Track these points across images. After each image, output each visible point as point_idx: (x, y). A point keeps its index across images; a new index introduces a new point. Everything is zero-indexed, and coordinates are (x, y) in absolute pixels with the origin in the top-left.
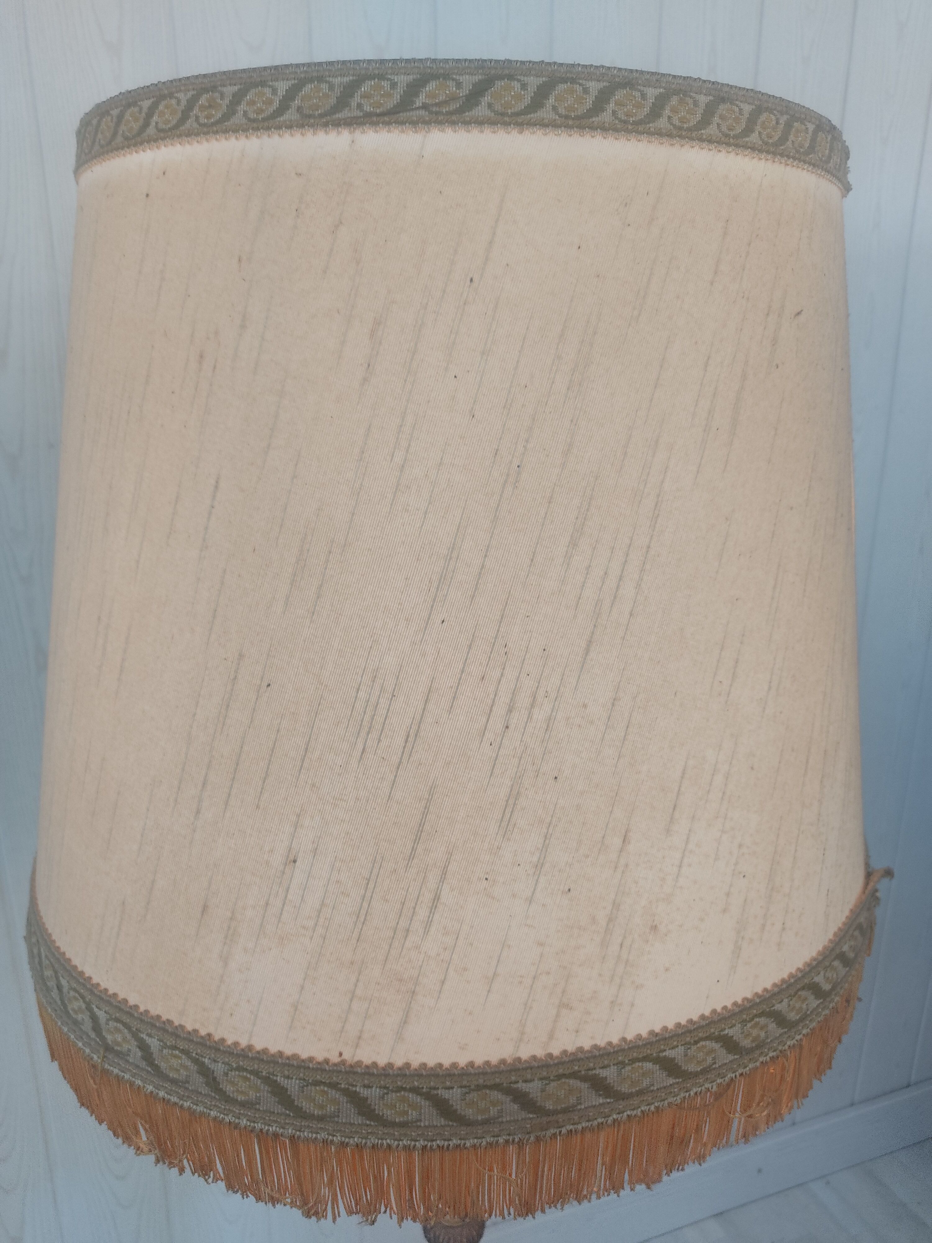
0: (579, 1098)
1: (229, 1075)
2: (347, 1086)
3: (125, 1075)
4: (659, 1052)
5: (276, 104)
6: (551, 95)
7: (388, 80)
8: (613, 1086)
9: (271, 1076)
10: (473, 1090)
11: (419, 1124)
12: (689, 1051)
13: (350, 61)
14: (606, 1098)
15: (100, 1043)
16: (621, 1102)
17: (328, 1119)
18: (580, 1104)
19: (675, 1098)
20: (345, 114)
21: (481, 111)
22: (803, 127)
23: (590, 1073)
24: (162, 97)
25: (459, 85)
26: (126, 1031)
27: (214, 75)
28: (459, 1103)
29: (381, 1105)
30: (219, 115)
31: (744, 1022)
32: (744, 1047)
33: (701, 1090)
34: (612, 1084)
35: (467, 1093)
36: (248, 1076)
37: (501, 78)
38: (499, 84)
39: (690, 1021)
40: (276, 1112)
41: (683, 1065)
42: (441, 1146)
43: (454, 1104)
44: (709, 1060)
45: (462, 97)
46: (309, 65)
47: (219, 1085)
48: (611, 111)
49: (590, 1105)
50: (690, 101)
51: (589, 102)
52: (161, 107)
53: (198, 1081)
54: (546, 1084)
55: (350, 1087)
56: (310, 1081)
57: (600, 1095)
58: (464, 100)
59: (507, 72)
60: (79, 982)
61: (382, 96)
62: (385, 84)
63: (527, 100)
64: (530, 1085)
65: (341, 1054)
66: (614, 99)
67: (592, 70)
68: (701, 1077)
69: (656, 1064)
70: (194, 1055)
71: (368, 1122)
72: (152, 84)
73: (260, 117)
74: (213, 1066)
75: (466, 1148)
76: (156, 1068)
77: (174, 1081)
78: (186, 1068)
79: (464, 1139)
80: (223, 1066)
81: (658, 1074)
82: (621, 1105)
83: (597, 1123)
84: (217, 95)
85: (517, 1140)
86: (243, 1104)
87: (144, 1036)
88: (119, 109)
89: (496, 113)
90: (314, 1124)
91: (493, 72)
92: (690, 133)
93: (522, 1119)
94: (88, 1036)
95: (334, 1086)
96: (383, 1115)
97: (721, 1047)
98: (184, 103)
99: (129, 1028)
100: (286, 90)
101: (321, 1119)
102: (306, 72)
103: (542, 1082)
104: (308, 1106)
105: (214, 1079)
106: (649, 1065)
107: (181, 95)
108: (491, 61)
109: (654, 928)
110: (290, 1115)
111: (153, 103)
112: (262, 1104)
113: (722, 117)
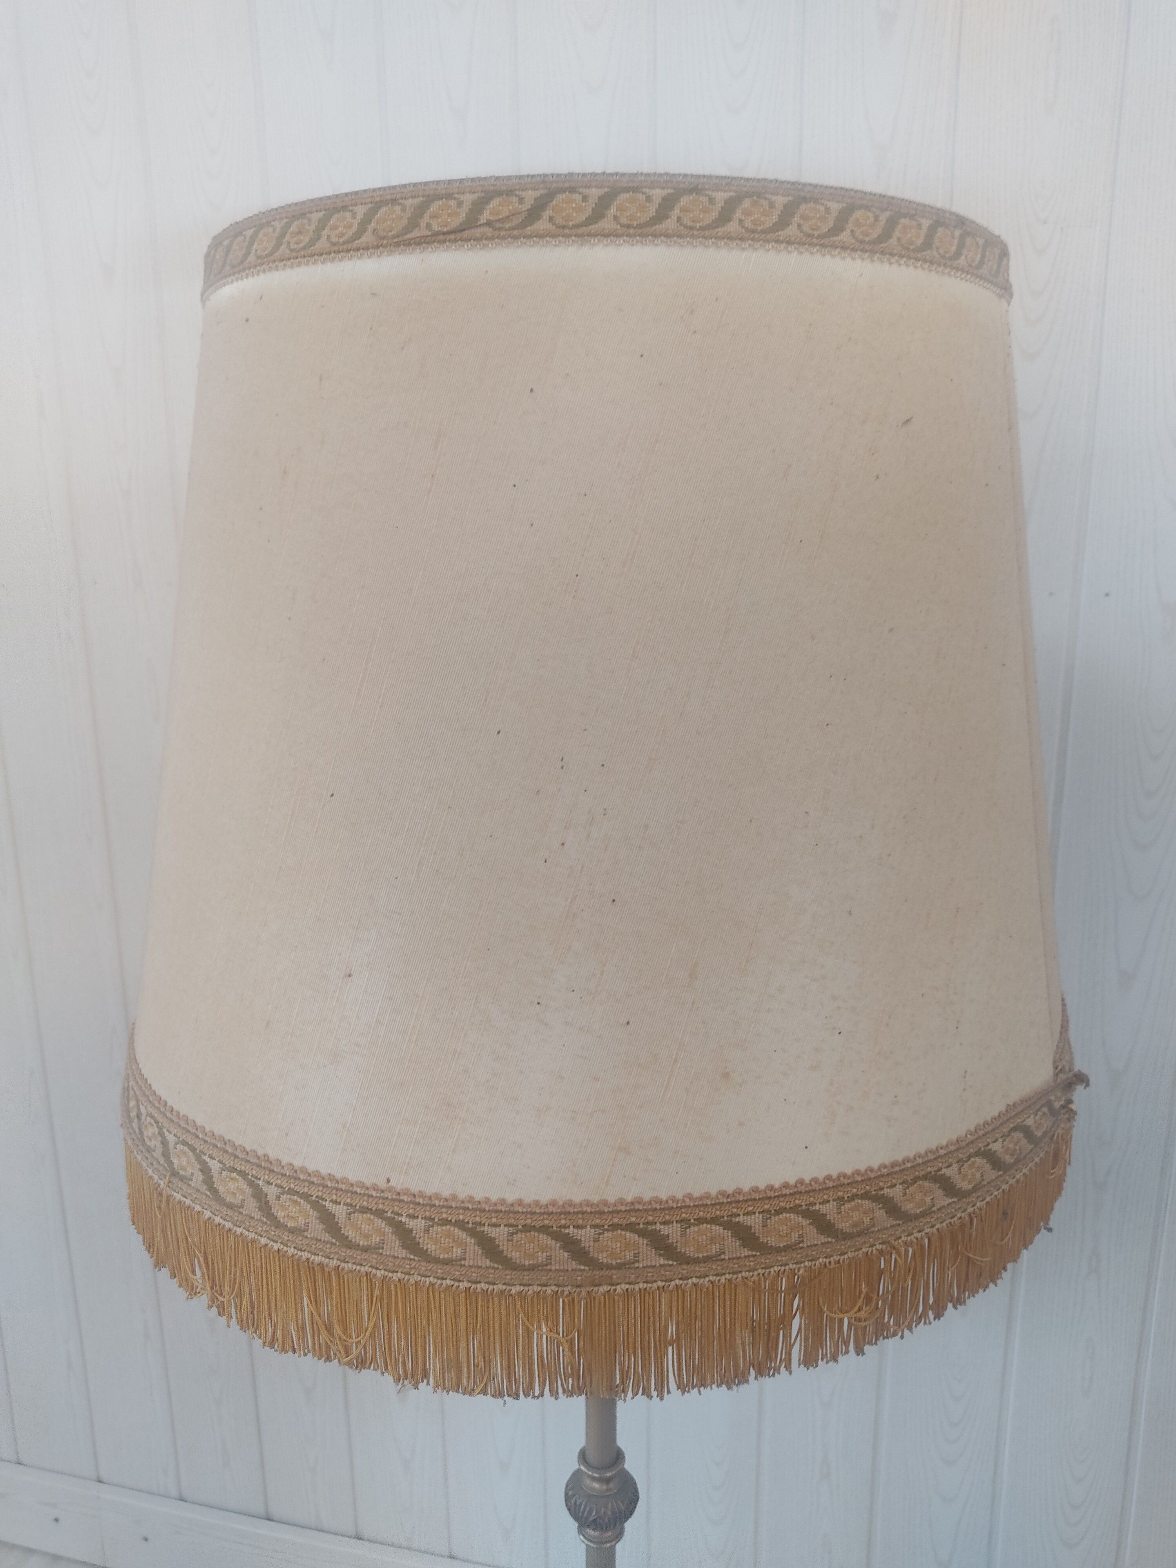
0: (636, 1255)
1: (281, 1199)
2: (393, 1216)
3: (187, 1200)
4: (732, 1215)
5: (355, 228)
6: (612, 206)
7: (455, 199)
8: (677, 1246)
9: (320, 1201)
10: (521, 1231)
11: (463, 1262)
12: (769, 1221)
13: (420, 183)
14: (668, 1259)
15: (168, 1168)
16: (685, 1267)
17: (373, 1250)
18: (638, 1261)
19: (751, 1274)
20: (416, 233)
21: (542, 225)
22: (914, 223)
23: (650, 1228)
24: (262, 226)
25: (521, 200)
26: (191, 1153)
27: (304, 202)
28: (505, 1243)
29: (426, 1238)
30: (307, 240)
31: (841, 1200)
32: (842, 1230)
33: (785, 1270)
34: (675, 1244)
35: (513, 1233)
36: (299, 1200)
37: (562, 191)
38: (560, 197)
39: (771, 1188)
40: (323, 1239)
41: (761, 1236)
42: (485, 1289)
43: (500, 1244)
44: (795, 1237)
45: (525, 211)
46: (384, 189)
47: (271, 1210)
48: (676, 218)
49: (649, 1264)
50: (765, 203)
51: (652, 210)
52: (260, 235)
53: (251, 1205)
54: (600, 1234)
55: (396, 1217)
56: (357, 1208)
57: (660, 1255)
58: (527, 215)
59: (567, 185)
60: (155, 1106)
61: (449, 215)
62: (453, 203)
63: (588, 212)
64: (582, 1232)
65: (388, 1181)
66: (679, 205)
67: (656, 177)
68: (783, 1254)
69: (728, 1230)
70: (250, 1177)
71: (412, 1257)
72: (254, 215)
73: (341, 240)
74: (266, 1190)
75: (511, 1295)
76: (215, 1192)
77: (230, 1206)
78: (242, 1191)
79: (509, 1285)
80: (276, 1189)
81: (730, 1241)
82: (685, 1270)
83: (656, 1287)
84: (305, 221)
85: (566, 1293)
86: (292, 1231)
87: (206, 1158)
88: (229, 240)
89: (558, 227)
90: (359, 1255)
91: (554, 185)
92: (764, 235)
93: (572, 1270)
94: (159, 1162)
95: (380, 1214)
96: (427, 1249)
97: (809, 1224)
98: (278, 230)
99: (193, 1150)
100: (364, 213)
101: (366, 1249)
102: (381, 195)
103: (595, 1231)
104: (353, 1235)
105: (267, 1202)
106: (718, 1229)
107: (276, 224)
108: (553, 175)
109: (726, 1075)
110: (336, 1244)
111: (254, 231)
112: (309, 1231)
113: (805, 218)
